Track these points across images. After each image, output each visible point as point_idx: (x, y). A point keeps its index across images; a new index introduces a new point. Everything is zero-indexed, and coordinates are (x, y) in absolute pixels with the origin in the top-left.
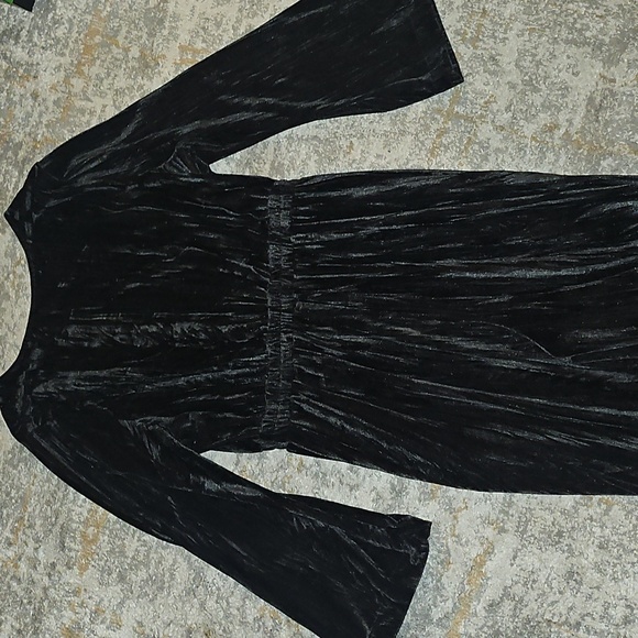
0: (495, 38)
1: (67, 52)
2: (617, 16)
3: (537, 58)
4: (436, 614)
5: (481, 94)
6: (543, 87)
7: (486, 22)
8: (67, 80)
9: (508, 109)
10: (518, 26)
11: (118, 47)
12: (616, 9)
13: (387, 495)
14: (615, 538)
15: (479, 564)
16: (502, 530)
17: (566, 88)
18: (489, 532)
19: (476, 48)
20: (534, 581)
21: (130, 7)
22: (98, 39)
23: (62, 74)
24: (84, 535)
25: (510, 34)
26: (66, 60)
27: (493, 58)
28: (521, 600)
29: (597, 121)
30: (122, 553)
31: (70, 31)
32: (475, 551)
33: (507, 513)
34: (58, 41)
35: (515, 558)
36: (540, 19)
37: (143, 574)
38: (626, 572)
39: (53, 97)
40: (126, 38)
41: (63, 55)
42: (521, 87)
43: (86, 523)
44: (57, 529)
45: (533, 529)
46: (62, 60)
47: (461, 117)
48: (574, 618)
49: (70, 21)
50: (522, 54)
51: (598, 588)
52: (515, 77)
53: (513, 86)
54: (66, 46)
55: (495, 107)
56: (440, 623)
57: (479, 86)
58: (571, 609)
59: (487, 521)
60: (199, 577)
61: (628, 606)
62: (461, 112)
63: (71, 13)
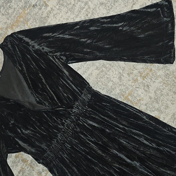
0: (151, 80)
1: (10, 19)
3: (162, 93)
5: (139, 96)
6: (160, 103)
7: (150, 73)
8: (7, 28)
9: (146, 105)
10: (160, 79)
11: (27, 25)
17: (168, 107)
19: (144, 80)
21: (36, 14)
22: (22, 19)
23: (6, 25)
26: (9, 22)
27: (148, 86)
29: (173, 122)
31: (13, 12)
34: (8, 14)
36: (169, 81)
40: (31, 24)
41: (8, 19)
42: (153, 99)
46: (8, 21)
49: (14, 9)
50: (158, 89)
52: (152, 95)
53: (151, 98)
54: (10, 17)
55: (142, 102)
57: (140, 93)
62: (130, 99)
63: (16, 6)
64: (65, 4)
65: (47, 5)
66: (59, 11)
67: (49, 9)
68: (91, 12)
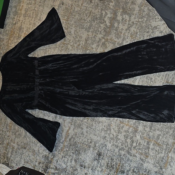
0: (70, 28)
2: (89, 23)
3: (77, 32)
4: (61, 141)
5: (68, 39)
7: (69, 25)
9: (72, 42)
12: (89, 21)
13: (54, 118)
14: (89, 126)
15: (68, 131)
16: (72, 124)
17: (82, 37)
18: (70, 125)
19: (67, 30)
20: (76, 135)
22: (12, 33)
23: (7, 40)
24: (10, 126)
25: (73, 27)
26: (8, 37)
27: (70, 32)
28: (74, 138)
29: (86, 43)
30: (15, 129)
31: (9, 32)
32: (67, 128)
33: (72, 121)
34: (7, 34)
35: (74, 130)
37: (18, 133)
38: (91, 133)
39: (6, 44)
40: (16, 33)
41: (7, 36)
42: (75, 37)
43: (10, 123)
44: (6, 125)
45: (76, 124)
47: (65, 44)
48: (83, 142)
49: (9, 30)
50: (75, 31)
51: (86, 136)
53: (73, 37)
54: (8, 35)
55: (70, 41)
56: (62, 143)
57: (68, 38)
58: (82, 140)
59: (69, 123)
60: (26, 134)
61: (91, 140)
63: (9, 29)
64: (27, 15)
65: (20, 20)
66: (25, 20)
67: (21, 21)
68: (37, 13)
